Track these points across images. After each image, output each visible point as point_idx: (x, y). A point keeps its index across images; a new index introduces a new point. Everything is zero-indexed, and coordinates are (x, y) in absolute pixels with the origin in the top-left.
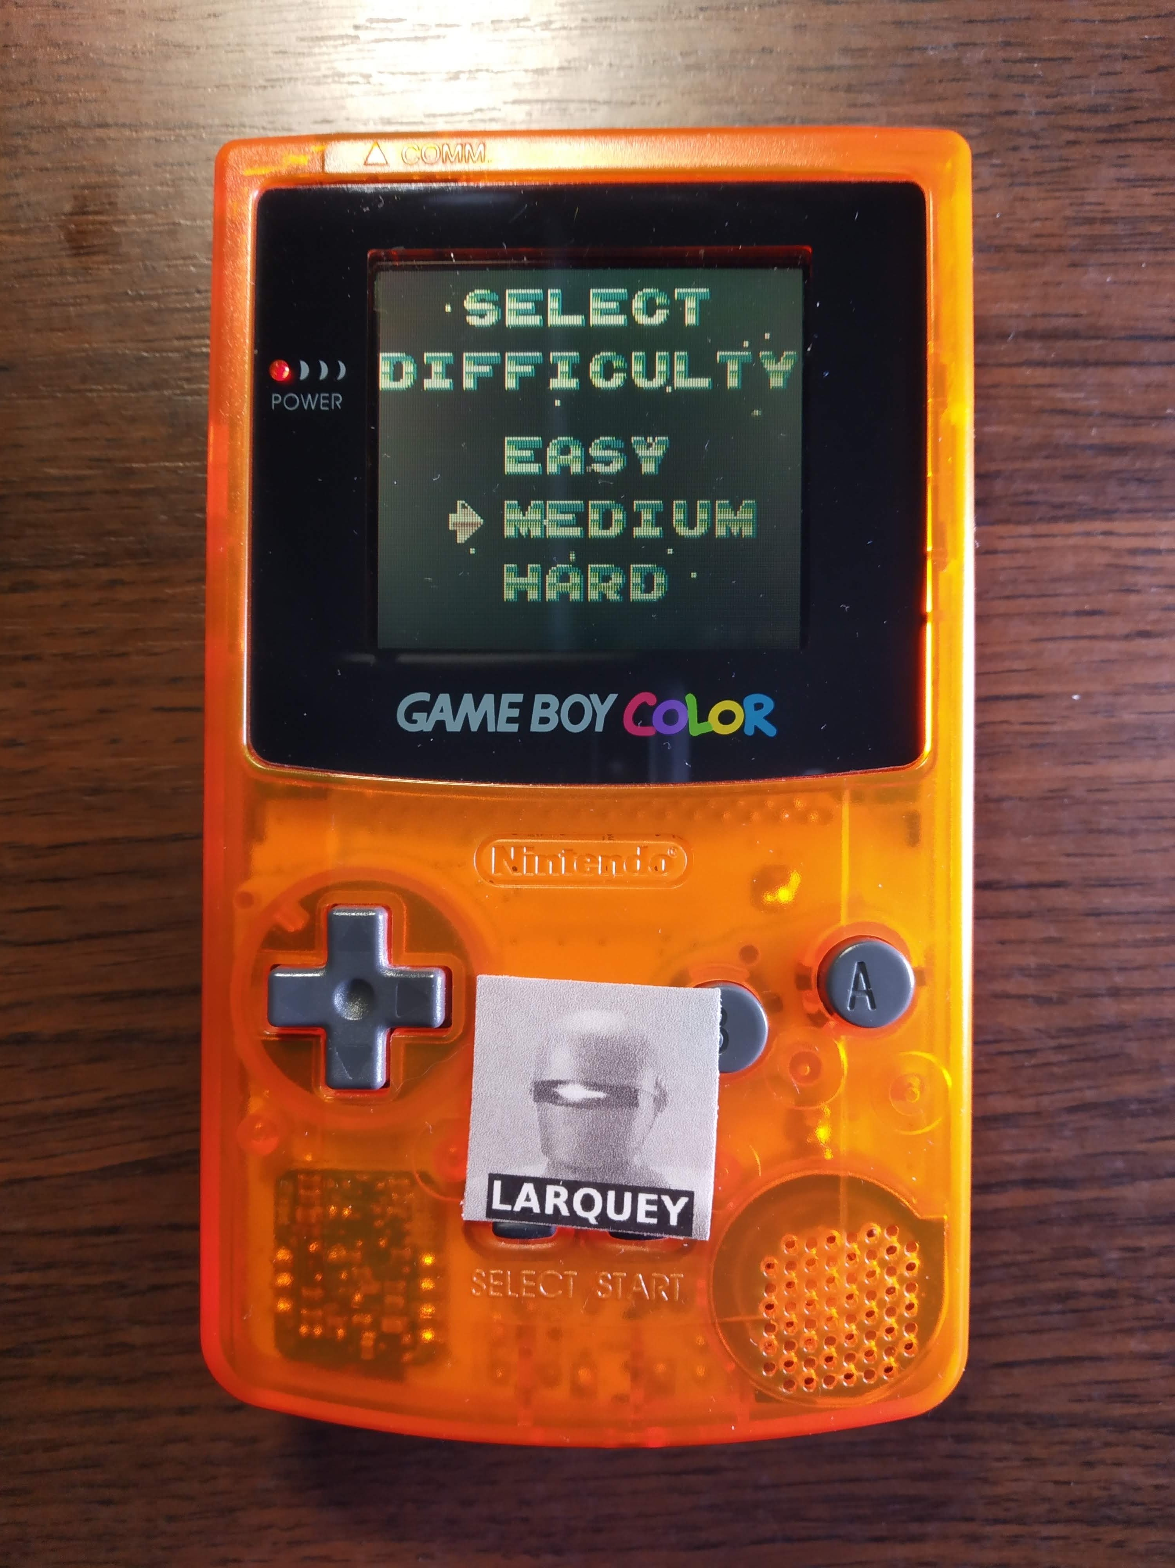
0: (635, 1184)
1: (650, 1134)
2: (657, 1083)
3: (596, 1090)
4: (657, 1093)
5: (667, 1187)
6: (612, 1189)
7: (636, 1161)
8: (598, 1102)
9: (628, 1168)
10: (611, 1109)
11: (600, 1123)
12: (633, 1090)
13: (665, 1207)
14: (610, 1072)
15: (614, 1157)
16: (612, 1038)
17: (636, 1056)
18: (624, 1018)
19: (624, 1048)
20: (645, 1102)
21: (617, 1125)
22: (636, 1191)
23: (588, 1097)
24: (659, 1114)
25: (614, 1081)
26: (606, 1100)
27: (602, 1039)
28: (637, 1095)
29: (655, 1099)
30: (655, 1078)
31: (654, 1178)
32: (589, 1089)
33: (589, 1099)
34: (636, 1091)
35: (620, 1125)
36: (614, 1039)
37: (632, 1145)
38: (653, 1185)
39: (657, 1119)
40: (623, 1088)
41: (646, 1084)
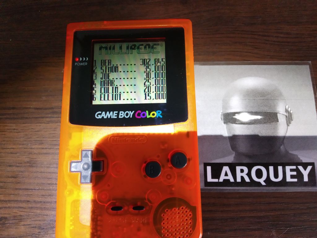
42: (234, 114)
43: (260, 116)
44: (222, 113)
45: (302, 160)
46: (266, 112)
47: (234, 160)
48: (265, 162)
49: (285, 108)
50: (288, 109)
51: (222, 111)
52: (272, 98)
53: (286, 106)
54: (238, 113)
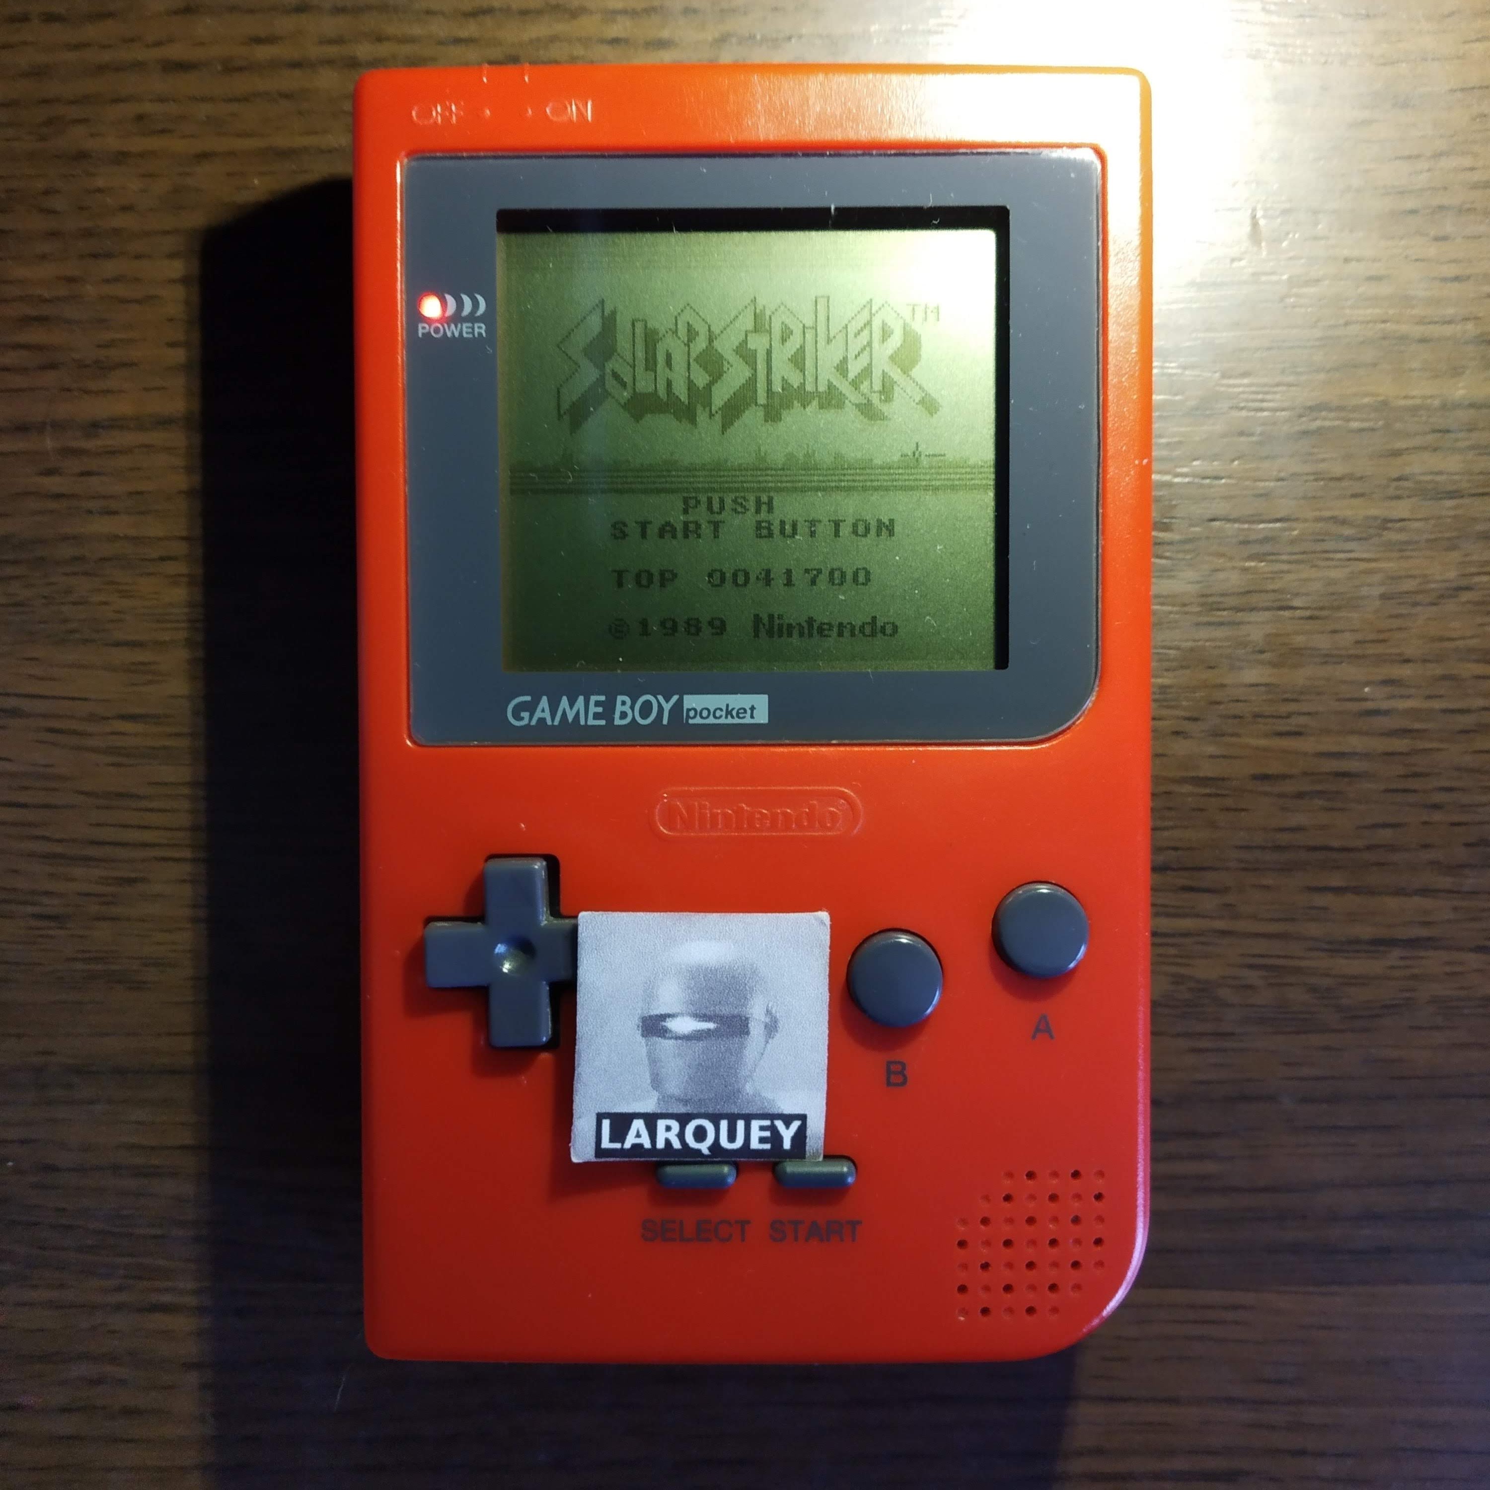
0: (747, 1112)
1: (762, 1061)
2: (767, 1011)
3: (706, 1021)
4: (768, 1020)
5: (780, 1112)
6: (724, 1119)
7: (749, 1088)
8: (708, 1033)
9: (741, 1096)
10: (722, 1040)
11: (710, 1054)
12: (744, 1018)
13: (778, 1132)
14: (720, 1002)
15: (726, 1087)
16: (721, 968)
17: (746, 984)
18: (733, 947)
19: (733, 977)
20: (756, 1030)
21: (728, 1054)
22: (748, 1119)
23: (698, 1028)
24: (770, 1041)
25: (725, 1010)
26: (716, 1030)
27: (711, 970)
28: (748, 1023)
29: (766, 1026)
30: (766, 1006)
31: (766, 1104)
32: (699, 1021)
33: (699, 1031)
34: (747, 1019)
35: (731, 1054)
36: (723, 969)
37: (743, 1073)
38: (766, 1111)
39: (769, 1046)
40: (734, 1017)
41: (756, 1012)
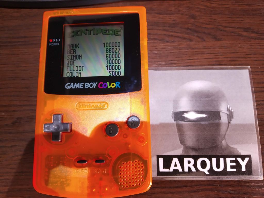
42: (183, 112)
43: (205, 114)
44: (172, 112)
45: (240, 153)
46: (210, 111)
47: (182, 152)
48: (209, 155)
49: (227, 108)
50: (229, 108)
51: (172, 110)
52: (216, 99)
53: (227, 106)
54: (187, 112)
